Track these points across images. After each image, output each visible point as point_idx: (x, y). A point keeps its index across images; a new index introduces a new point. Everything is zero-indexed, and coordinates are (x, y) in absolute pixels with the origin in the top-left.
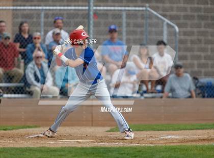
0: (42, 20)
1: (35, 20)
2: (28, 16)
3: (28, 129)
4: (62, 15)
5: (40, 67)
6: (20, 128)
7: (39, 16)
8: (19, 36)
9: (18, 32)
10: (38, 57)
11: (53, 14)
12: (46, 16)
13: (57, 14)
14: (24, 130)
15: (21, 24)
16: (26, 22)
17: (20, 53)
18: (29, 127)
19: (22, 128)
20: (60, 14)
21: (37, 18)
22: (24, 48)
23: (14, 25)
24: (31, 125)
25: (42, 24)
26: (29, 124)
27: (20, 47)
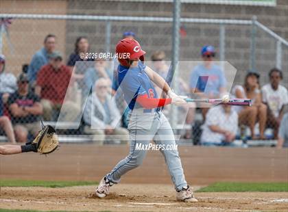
0: (108, 34)
1: (97, 34)
2: (88, 29)
3: (85, 187)
4: (135, 29)
5: (103, 101)
6: (74, 185)
7: (103, 29)
8: (75, 57)
9: (73, 51)
10: (101, 88)
11: (123, 27)
12: (114, 29)
13: (128, 28)
14: (81, 187)
15: (79, 40)
16: (85, 37)
17: (77, 80)
18: (87, 184)
19: (78, 185)
20: (134, 27)
21: (101, 32)
22: (82, 73)
23: (68, 41)
24: (90, 181)
25: (108, 41)
26: (86, 179)
27: (77, 73)
